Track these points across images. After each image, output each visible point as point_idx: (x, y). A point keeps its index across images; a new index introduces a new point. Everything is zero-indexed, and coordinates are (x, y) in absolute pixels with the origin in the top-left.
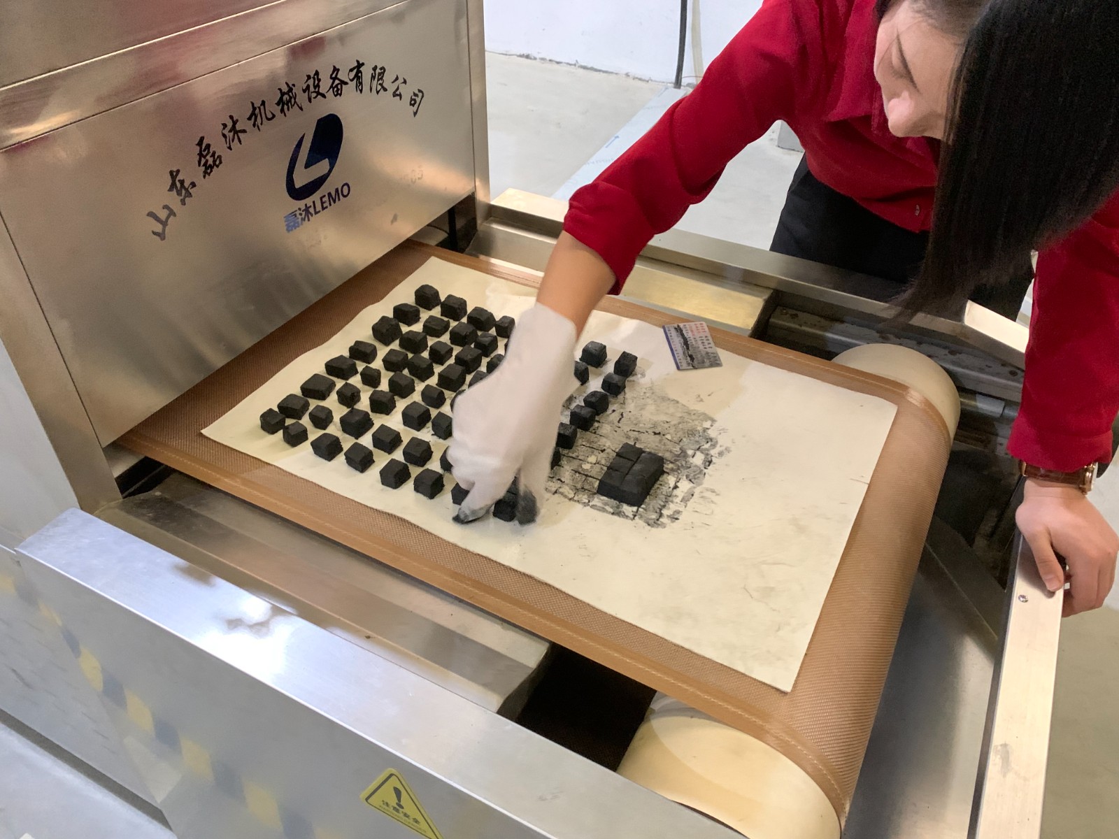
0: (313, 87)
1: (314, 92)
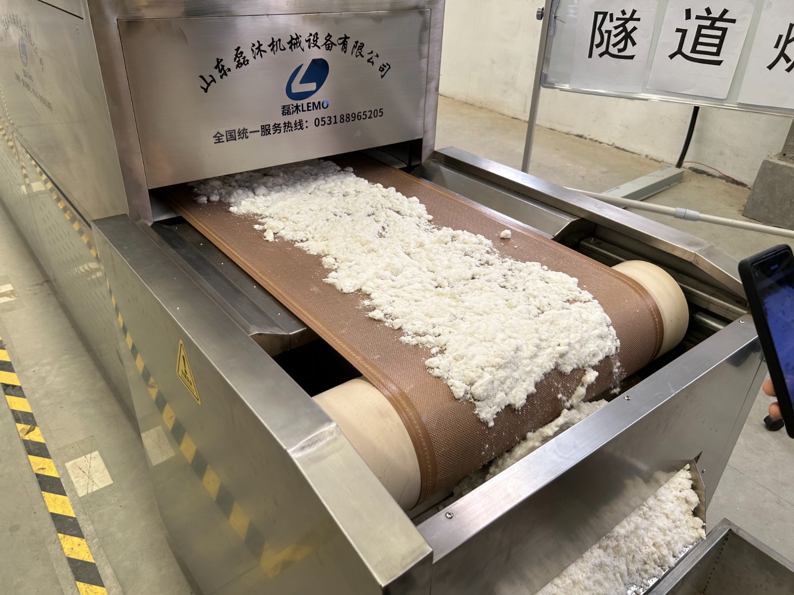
0: (313, 41)
1: (313, 44)
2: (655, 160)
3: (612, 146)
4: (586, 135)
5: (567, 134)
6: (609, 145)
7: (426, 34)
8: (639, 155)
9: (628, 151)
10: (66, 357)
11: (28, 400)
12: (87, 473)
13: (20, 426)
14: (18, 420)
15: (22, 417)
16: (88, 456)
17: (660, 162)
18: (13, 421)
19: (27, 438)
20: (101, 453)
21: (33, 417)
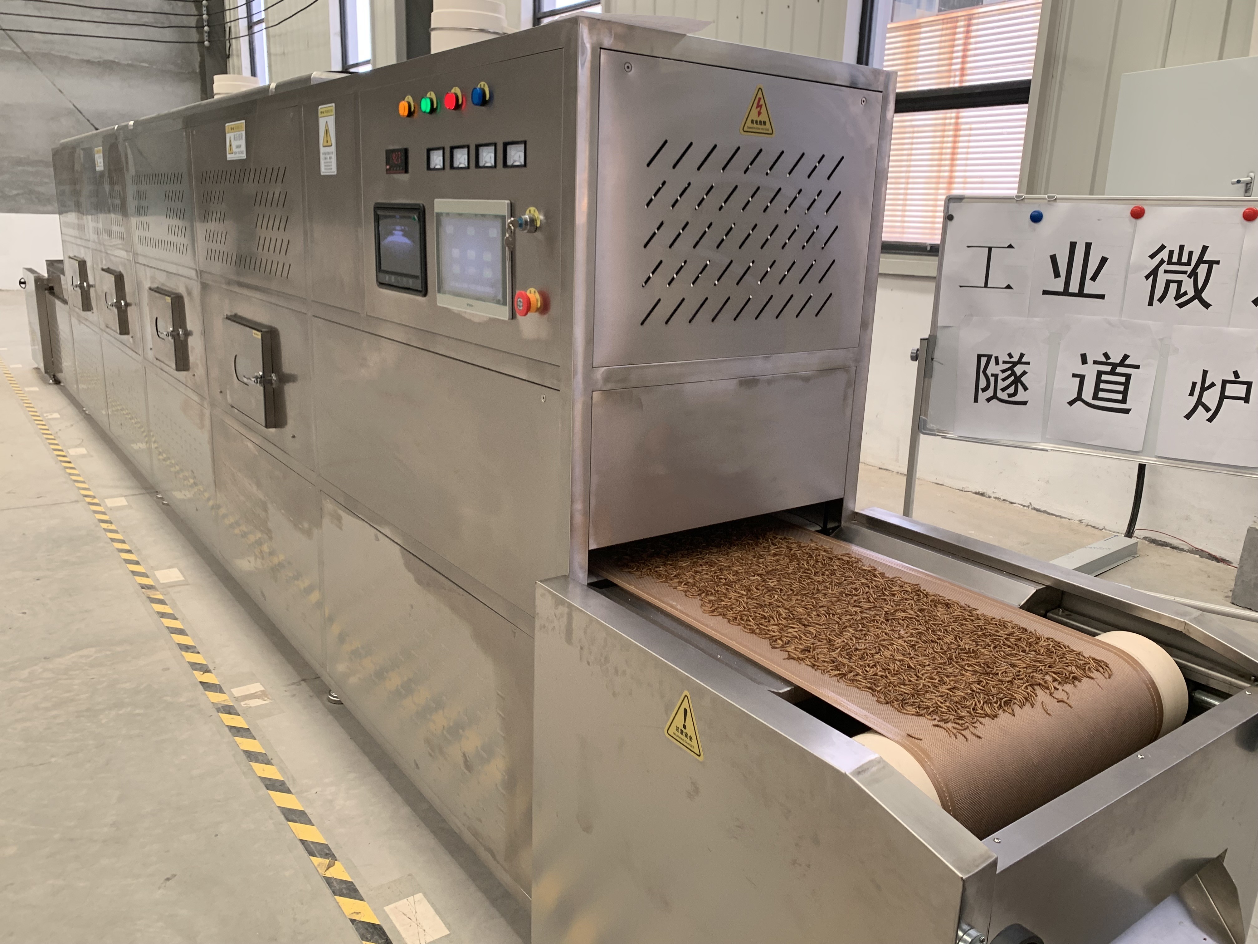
2: (1094, 527)
3: (1028, 507)
4: (989, 492)
5: (962, 491)
6: (1024, 506)
7: (850, 391)
8: (1070, 519)
9: (1053, 515)
10: (352, 776)
11: (318, 828)
12: (414, 919)
13: (316, 860)
14: (312, 854)
15: (316, 847)
16: (411, 899)
17: (1102, 530)
18: (305, 853)
19: (328, 874)
20: (425, 895)
21: (329, 849)
